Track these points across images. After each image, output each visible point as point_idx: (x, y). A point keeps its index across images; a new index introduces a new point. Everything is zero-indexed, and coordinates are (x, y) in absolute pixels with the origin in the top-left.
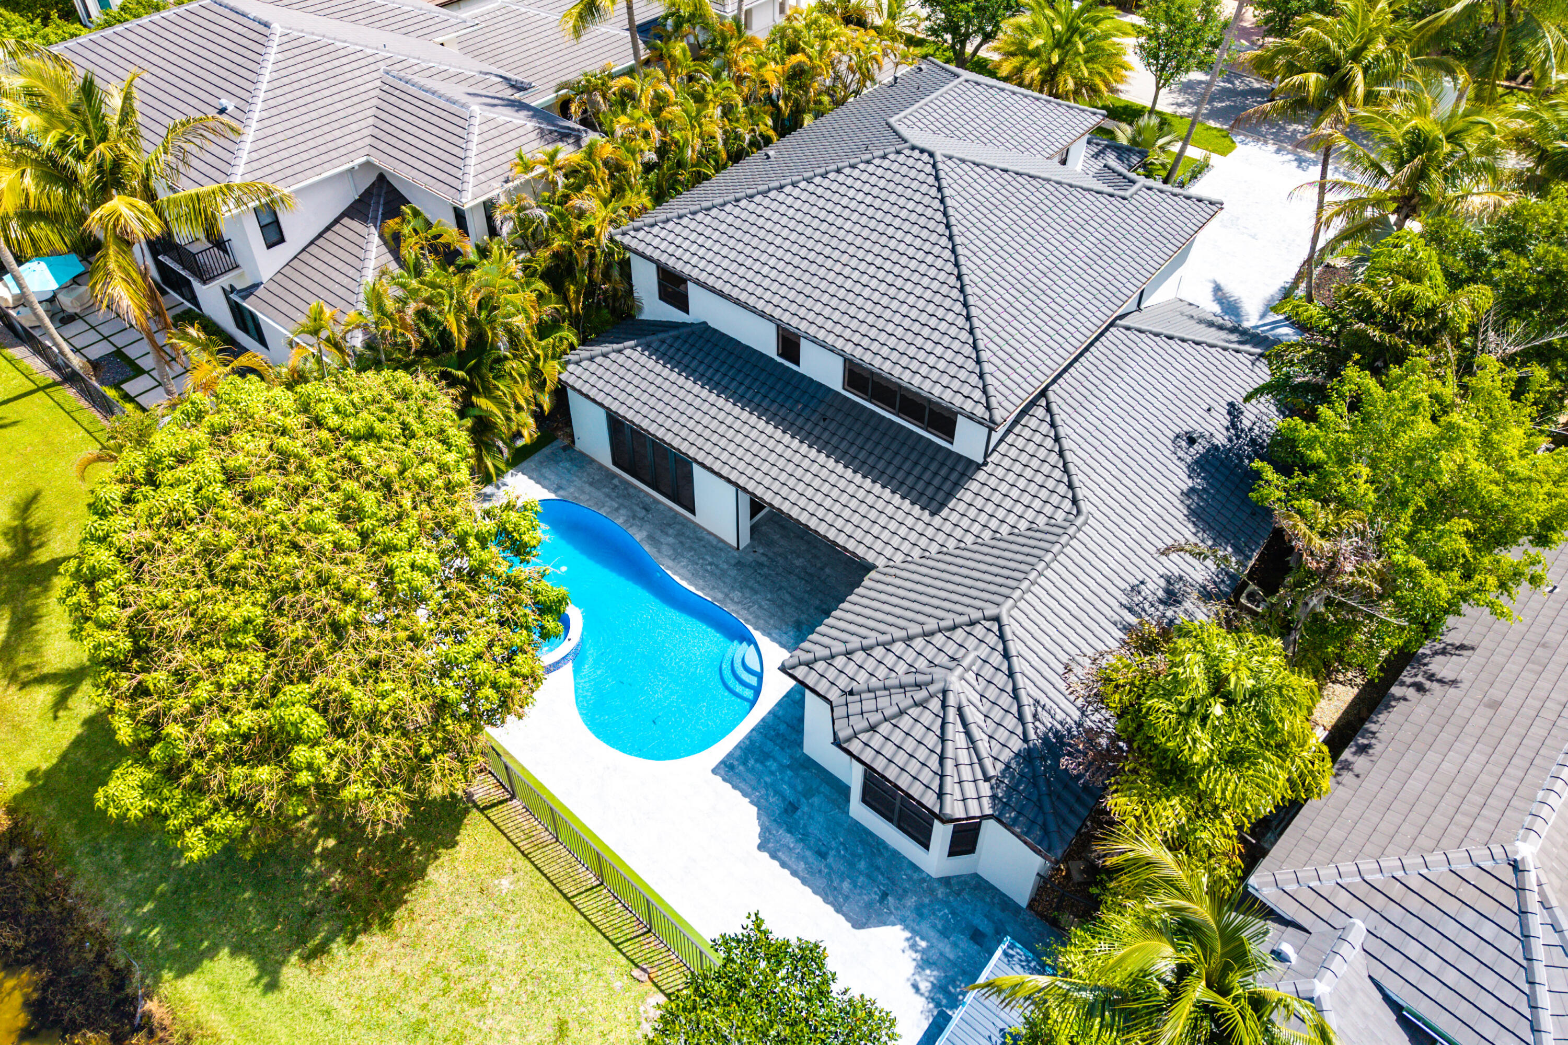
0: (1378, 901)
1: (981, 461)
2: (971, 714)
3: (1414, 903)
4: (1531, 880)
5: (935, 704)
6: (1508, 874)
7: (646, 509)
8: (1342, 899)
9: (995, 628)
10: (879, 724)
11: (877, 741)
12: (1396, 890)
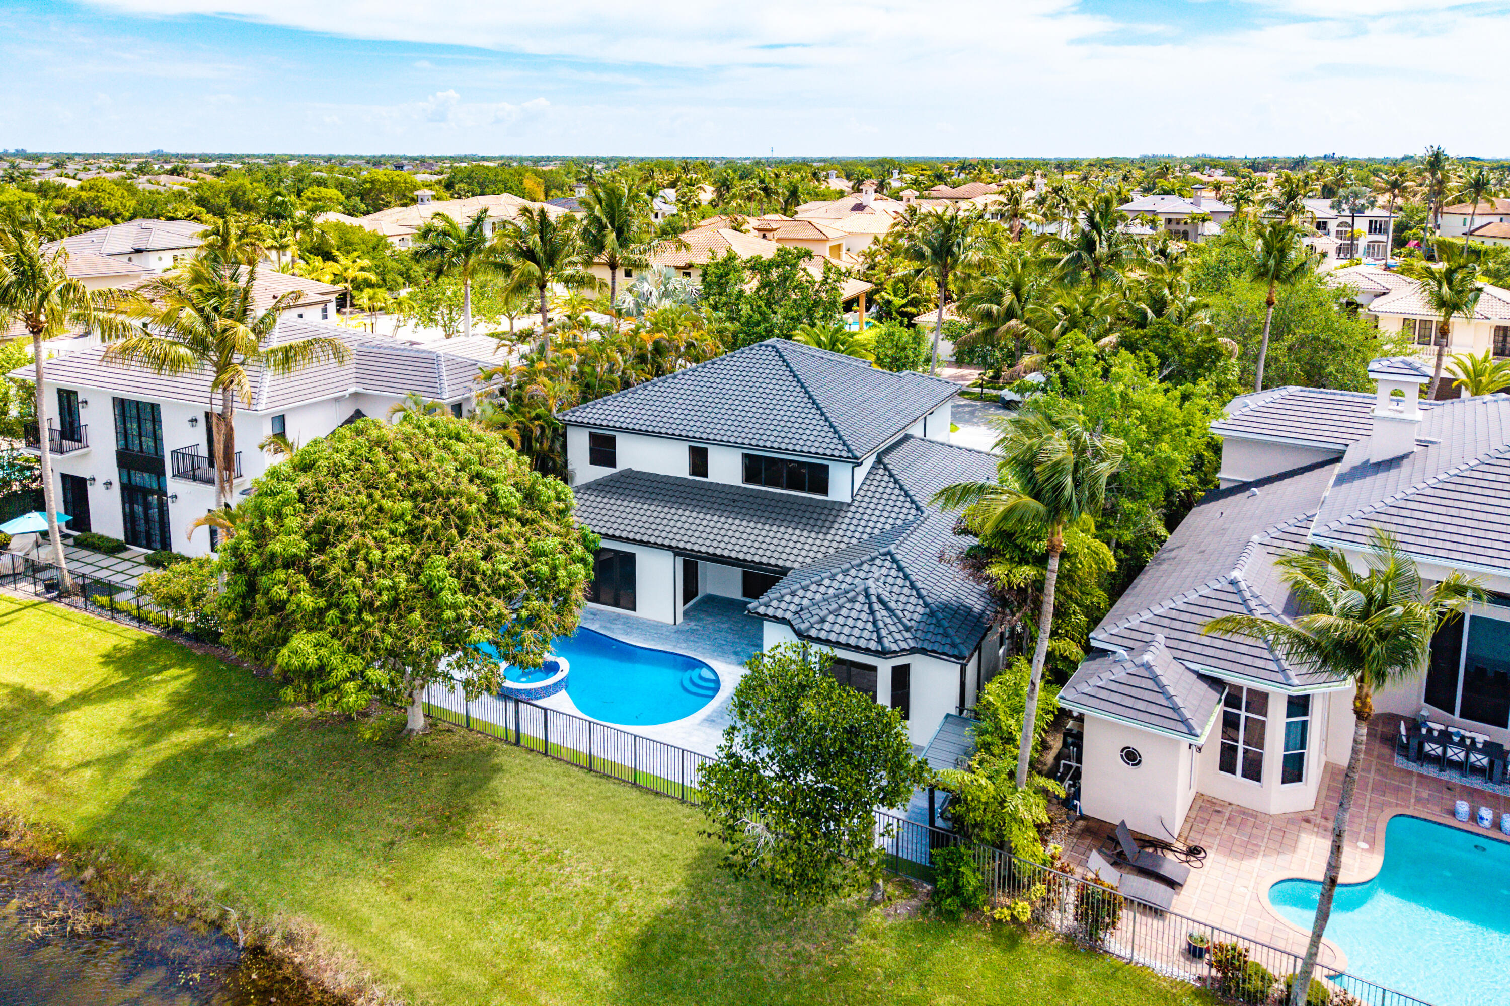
0: (1166, 622)
1: (849, 500)
2: (886, 597)
3: (1185, 617)
4: (1243, 585)
5: (861, 598)
6: (1231, 588)
7: (595, 615)
8: (1146, 628)
9: (889, 557)
10: (827, 616)
11: (827, 626)
12: (1174, 614)
